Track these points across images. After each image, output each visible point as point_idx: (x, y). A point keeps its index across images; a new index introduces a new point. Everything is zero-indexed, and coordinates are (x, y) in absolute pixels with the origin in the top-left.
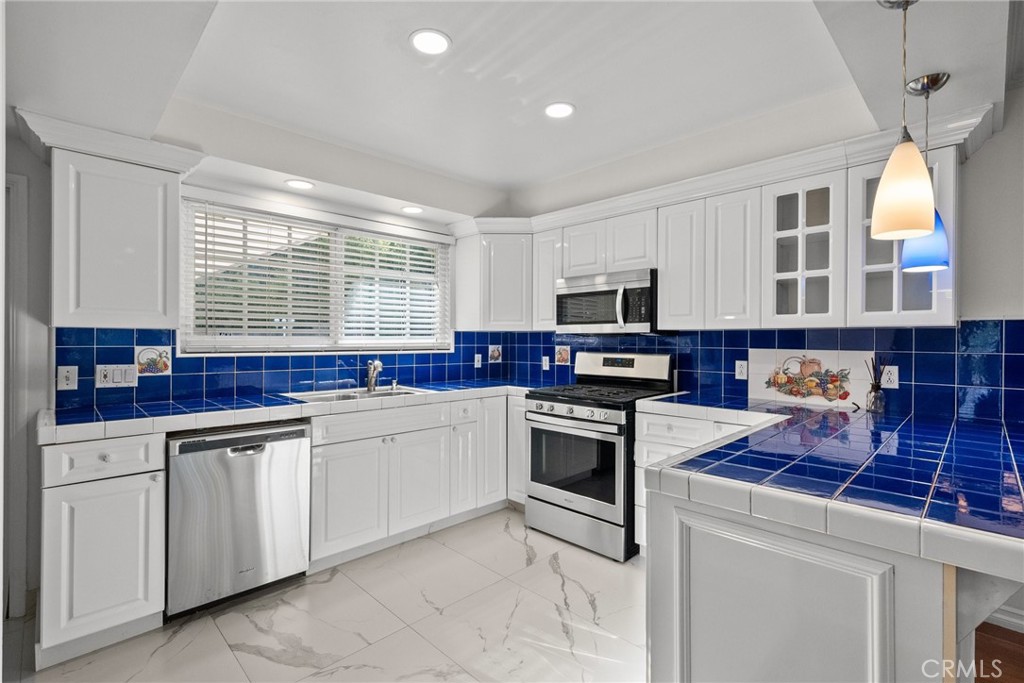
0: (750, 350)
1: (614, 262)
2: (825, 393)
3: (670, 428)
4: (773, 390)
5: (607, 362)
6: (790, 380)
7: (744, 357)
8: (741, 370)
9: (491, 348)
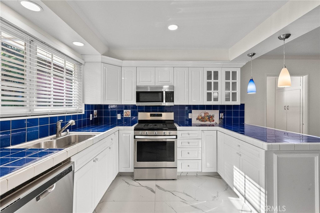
0: (192, 110)
1: (158, 82)
2: (209, 121)
3: (189, 134)
4: (198, 121)
5: (151, 115)
6: (202, 118)
7: (191, 112)
8: (190, 116)
9: (95, 111)
